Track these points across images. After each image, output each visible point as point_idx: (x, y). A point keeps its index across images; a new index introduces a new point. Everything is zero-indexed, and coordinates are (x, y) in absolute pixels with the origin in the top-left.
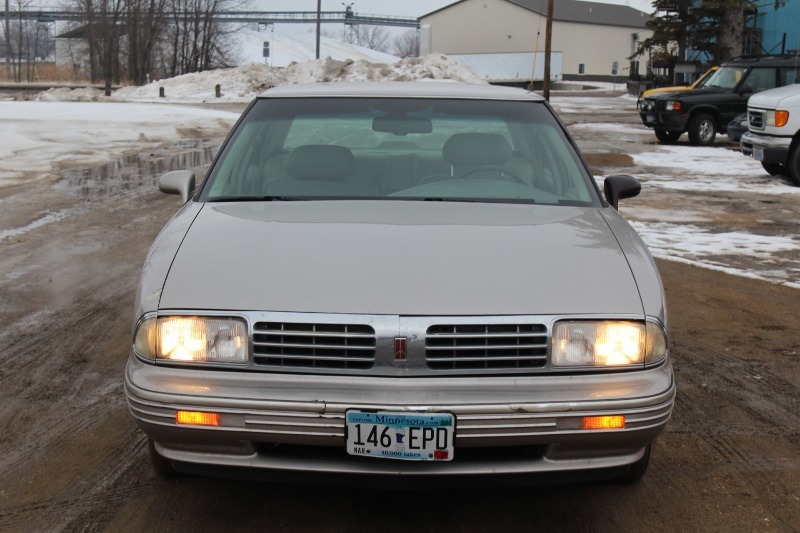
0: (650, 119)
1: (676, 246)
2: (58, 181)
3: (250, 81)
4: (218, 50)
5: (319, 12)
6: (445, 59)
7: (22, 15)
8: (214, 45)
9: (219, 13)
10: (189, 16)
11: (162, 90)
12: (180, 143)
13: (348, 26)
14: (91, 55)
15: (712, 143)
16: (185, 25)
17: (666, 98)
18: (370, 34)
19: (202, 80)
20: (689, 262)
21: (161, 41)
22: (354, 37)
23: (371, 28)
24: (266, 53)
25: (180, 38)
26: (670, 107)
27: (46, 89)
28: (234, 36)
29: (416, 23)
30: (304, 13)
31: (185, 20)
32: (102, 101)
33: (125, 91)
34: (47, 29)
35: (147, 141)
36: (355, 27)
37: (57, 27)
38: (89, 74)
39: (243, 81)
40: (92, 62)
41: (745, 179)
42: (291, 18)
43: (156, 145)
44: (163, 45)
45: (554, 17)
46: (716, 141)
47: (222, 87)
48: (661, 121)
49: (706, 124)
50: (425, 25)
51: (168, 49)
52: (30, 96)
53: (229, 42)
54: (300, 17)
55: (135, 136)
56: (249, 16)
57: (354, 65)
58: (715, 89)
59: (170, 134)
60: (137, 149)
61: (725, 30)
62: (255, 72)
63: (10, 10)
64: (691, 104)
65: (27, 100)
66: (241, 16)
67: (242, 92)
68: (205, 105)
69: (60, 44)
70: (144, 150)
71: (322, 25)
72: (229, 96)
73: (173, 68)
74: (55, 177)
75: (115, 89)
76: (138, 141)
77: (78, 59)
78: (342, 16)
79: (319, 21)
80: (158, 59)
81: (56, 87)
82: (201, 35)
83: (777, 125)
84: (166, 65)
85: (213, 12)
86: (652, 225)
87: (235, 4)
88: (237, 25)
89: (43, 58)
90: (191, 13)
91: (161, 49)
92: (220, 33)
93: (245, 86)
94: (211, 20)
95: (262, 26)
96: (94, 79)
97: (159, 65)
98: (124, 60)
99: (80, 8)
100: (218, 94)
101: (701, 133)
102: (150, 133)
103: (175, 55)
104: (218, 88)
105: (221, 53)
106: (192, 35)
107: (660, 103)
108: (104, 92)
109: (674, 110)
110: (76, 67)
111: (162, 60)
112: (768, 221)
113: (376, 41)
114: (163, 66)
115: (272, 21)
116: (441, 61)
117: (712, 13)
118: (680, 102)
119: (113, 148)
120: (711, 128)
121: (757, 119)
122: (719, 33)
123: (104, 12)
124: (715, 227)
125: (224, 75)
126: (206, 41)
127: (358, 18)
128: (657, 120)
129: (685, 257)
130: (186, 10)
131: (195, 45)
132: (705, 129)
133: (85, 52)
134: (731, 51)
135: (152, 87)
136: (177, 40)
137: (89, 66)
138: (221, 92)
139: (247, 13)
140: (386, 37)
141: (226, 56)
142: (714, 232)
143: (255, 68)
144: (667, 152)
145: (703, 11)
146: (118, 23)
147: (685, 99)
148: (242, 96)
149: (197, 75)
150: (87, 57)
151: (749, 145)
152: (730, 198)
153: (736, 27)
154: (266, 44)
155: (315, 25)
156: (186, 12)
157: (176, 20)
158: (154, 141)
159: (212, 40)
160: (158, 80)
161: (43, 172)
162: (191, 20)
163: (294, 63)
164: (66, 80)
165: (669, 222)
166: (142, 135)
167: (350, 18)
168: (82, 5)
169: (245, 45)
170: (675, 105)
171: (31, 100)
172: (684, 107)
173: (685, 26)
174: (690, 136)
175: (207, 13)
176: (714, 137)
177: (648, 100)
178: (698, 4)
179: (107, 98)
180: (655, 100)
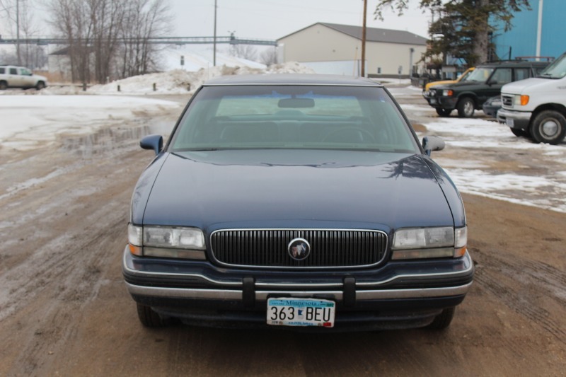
0: (433, 101)
1: (472, 184)
2: (61, 146)
3: (175, 81)
4: (152, 61)
5: (215, 37)
6: (297, 65)
7: (27, 41)
8: (149, 58)
9: (151, 38)
10: (133, 40)
11: (119, 87)
12: (135, 121)
13: (232, 45)
14: (72, 66)
15: (472, 116)
16: (131, 46)
17: (443, 88)
18: (245, 50)
19: (144, 80)
20: (484, 195)
21: (115, 56)
22: (236, 52)
23: (245, 47)
24: (182, 63)
25: (128, 54)
26: (445, 94)
28: (161, 53)
29: (275, 44)
30: (204, 38)
31: (131, 43)
32: (81, 94)
33: (95, 88)
34: (42, 50)
35: (113, 119)
36: (236, 45)
37: (49, 49)
38: (70, 78)
39: (170, 81)
40: (72, 70)
41: (500, 139)
42: (196, 41)
43: (120, 122)
44: (117, 59)
45: (367, 38)
46: (474, 115)
47: (157, 85)
48: (440, 102)
49: (468, 104)
50: (281, 45)
51: (120, 61)
52: (35, 92)
53: (158, 56)
54: (201, 40)
55: (105, 116)
56: (171, 40)
57: (241, 69)
58: (474, 83)
59: (128, 115)
60: (108, 125)
61: (477, 45)
62: (177, 75)
63: (21, 38)
64: (459, 92)
65: (33, 94)
66: (166, 40)
67: (170, 87)
68: (147, 96)
69: (51, 59)
70: (113, 125)
71: (218, 45)
72: (162, 90)
73: (124, 73)
74: (58, 144)
75: (89, 87)
76: (109, 119)
77: (64, 68)
78: (228, 40)
79: (215, 43)
80: (114, 67)
81: (51, 86)
82: (141, 52)
83: (522, 104)
84: (119, 71)
85: (149, 38)
86: (453, 170)
87: (162, 32)
88: (164, 46)
89: (40, 68)
90: (134, 38)
91: (116, 62)
92: (152, 50)
93: (171, 83)
94: (147, 43)
95: (178, 46)
96: (74, 80)
97: (114, 72)
98: (92, 68)
99: (65, 36)
100: (155, 89)
101: (466, 110)
102: (115, 115)
103: (125, 65)
104: (154, 85)
105: (153, 63)
106: (135, 52)
107: (439, 92)
108: (82, 89)
109: (449, 96)
110: (62, 73)
111: (117, 68)
112: (526, 167)
113: (249, 55)
114: (117, 72)
115: (184, 43)
116: (295, 66)
117: (468, 34)
118: (452, 90)
119: (93, 124)
120: (472, 107)
121: (508, 101)
122: (472, 47)
123: (80, 39)
124: (494, 171)
125: (158, 77)
126: (144, 56)
127: (238, 40)
128: (437, 102)
129: (480, 191)
130: (131, 36)
131: (137, 59)
132: (468, 107)
133: (68, 64)
134: (480, 58)
135: (112, 86)
136: (125, 55)
137: (70, 72)
138: (157, 88)
139: (169, 38)
140: (255, 53)
141: (157, 65)
142: (494, 174)
143: (177, 72)
144: (446, 122)
145: (463, 33)
146: (89, 45)
147: (455, 89)
148: (170, 90)
149: (140, 77)
150: (69, 67)
151: (504, 118)
152: (496, 152)
153: (484, 43)
154: (182, 57)
155: (212, 45)
156: (131, 39)
157: (125, 43)
158: (118, 119)
159: (148, 55)
160: (116, 80)
161: (51, 141)
162: (135, 43)
163: (202, 69)
164: (56, 81)
165: (463, 168)
166: (110, 116)
167: (233, 40)
168: (65, 34)
169: (168, 59)
170: (449, 93)
171: (36, 94)
172: (454, 94)
173: (451, 42)
174: (459, 112)
175: (144, 38)
176: (473, 113)
177: (432, 89)
178: (459, 29)
179: (84, 92)
180: (435, 89)
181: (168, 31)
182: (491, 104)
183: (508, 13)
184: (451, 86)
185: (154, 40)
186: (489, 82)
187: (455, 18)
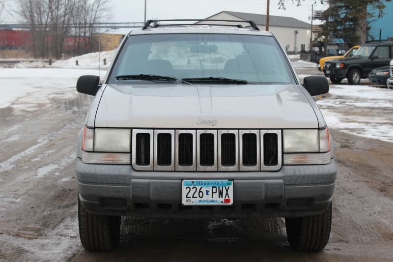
0: (328, 72)
9: (96, 24)
11: (77, 62)
15: (359, 83)
17: (336, 62)
26: (338, 66)
27: (18, 62)
31: (80, 27)
46: (360, 82)
48: (334, 73)
49: (356, 74)
52: (12, 66)
56: (107, 25)
58: (360, 57)
61: (358, 28)
64: (348, 65)
65: (10, 68)
75: (53, 62)
81: (23, 61)
85: (93, 24)
94: (93, 27)
100: (105, 63)
101: (354, 78)
107: (333, 65)
108: (48, 63)
109: (340, 68)
117: (351, 20)
118: (344, 63)
120: (358, 76)
122: (354, 30)
128: (332, 72)
132: (356, 77)
134: (361, 39)
139: (106, 23)
145: (346, 19)
146: (47, 29)
147: (345, 62)
153: (363, 27)
156: (80, 23)
160: (74, 57)
168: (29, 21)
170: (341, 65)
171: (13, 67)
172: (345, 66)
173: (338, 26)
174: (348, 80)
175: (90, 24)
176: (359, 80)
177: (327, 63)
178: (342, 16)
179: (50, 66)
180: (330, 63)
181: (109, 18)
182: (375, 74)
183: (381, 3)
184: (341, 60)
185: (98, 25)
186: (371, 57)
187: (341, 7)
